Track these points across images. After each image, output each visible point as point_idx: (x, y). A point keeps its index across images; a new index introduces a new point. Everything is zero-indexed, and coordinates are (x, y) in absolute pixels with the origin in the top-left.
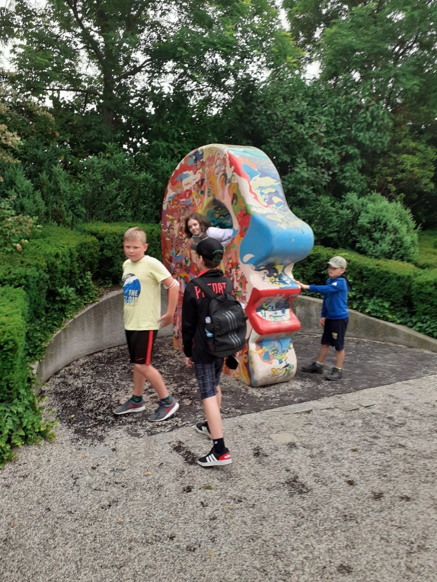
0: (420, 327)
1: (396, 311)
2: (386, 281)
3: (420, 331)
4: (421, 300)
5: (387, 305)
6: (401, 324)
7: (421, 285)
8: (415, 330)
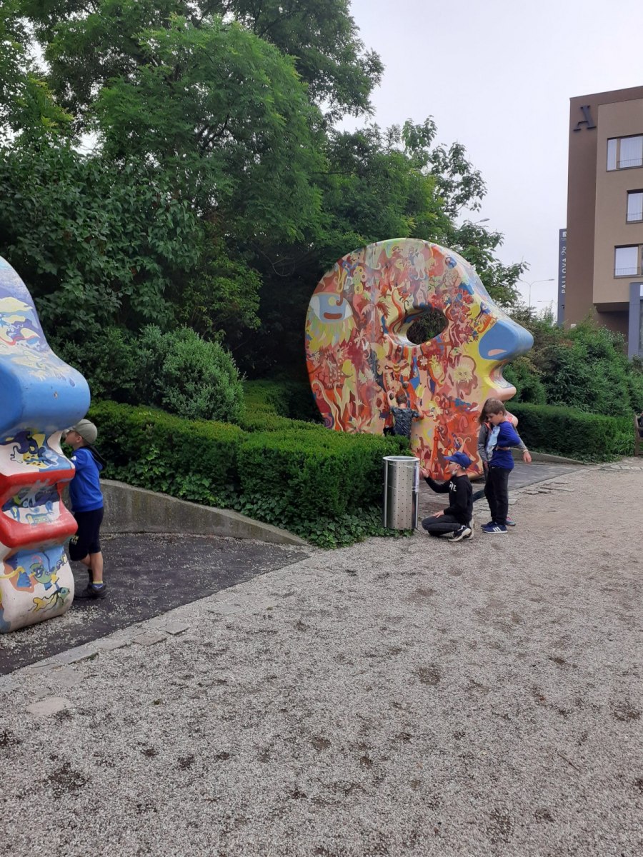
0: (249, 510)
1: (219, 491)
2: (205, 450)
3: (249, 516)
4: (249, 474)
5: (206, 483)
6: (226, 507)
7: (248, 454)
8: (244, 514)
